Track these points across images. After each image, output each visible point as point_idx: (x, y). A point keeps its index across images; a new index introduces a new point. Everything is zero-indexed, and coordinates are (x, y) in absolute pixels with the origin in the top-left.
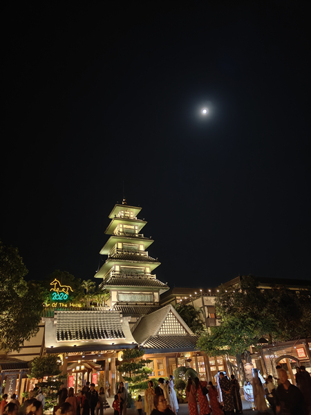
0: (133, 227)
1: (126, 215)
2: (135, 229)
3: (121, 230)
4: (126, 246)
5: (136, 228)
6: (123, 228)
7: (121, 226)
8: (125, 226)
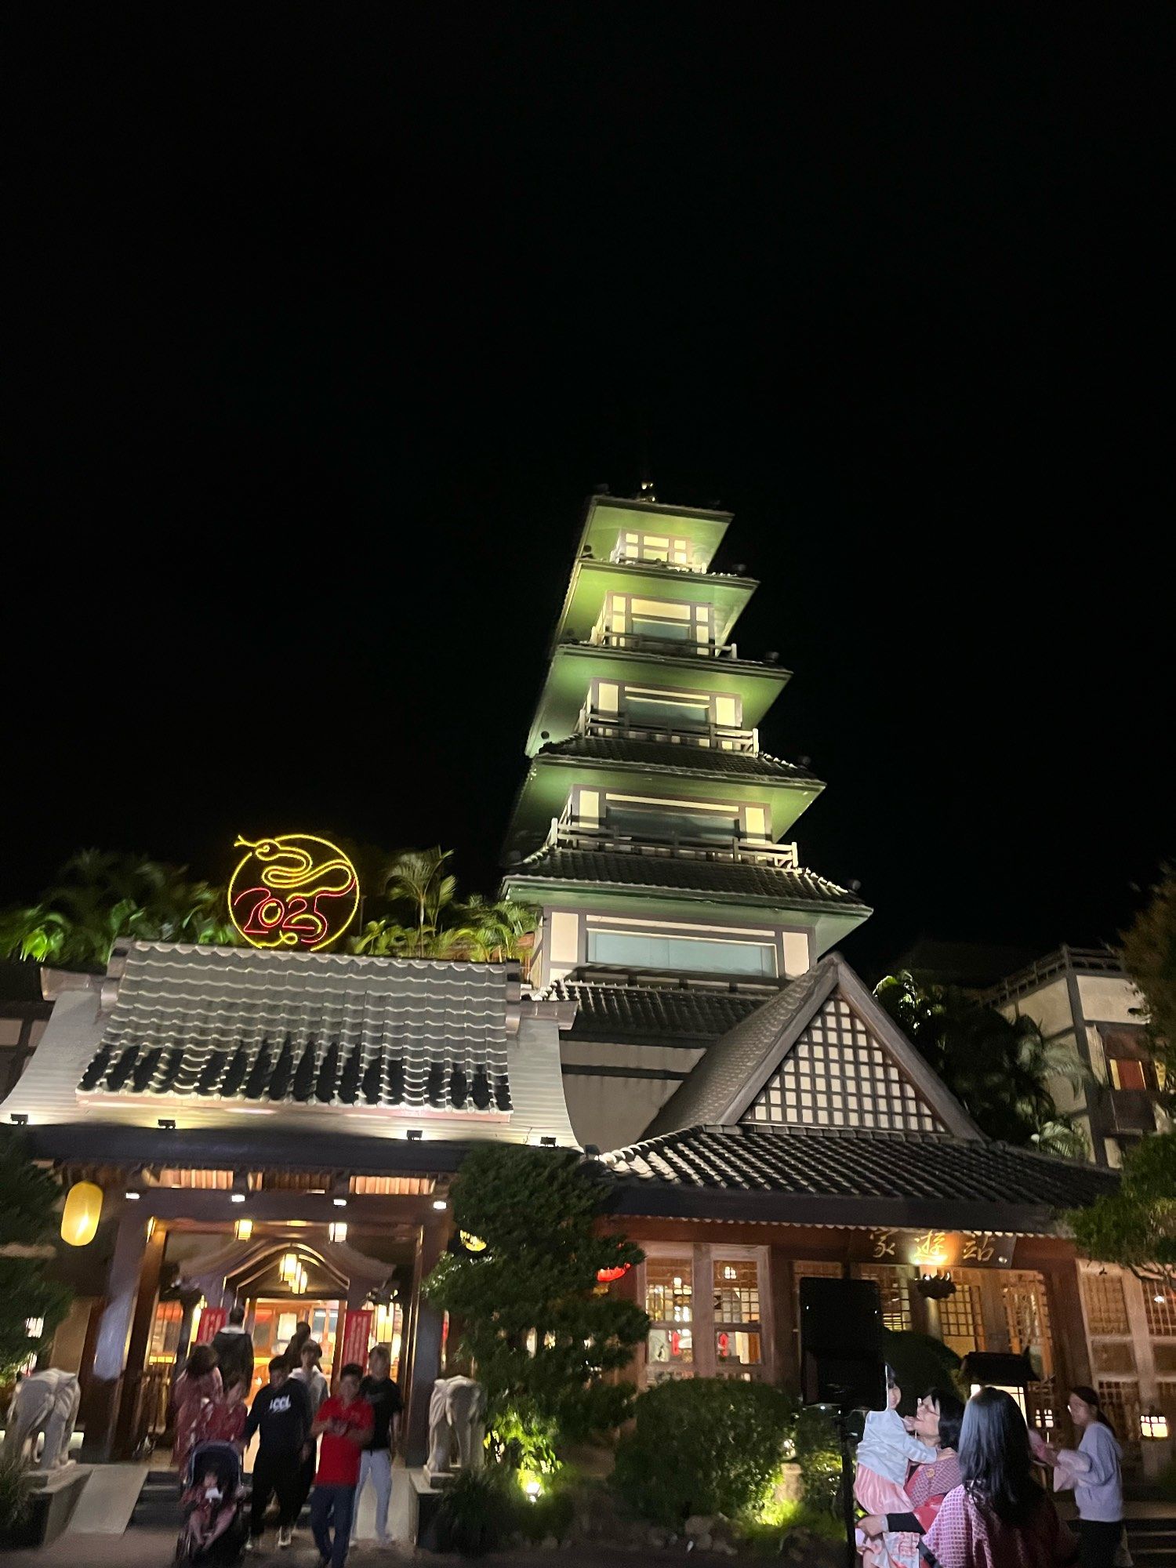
0: (682, 612)
1: (650, 555)
2: (694, 622)
3: (619, 625)
4: (641, 698)
5: (702, 614)
6: (629, 615)
7: (619, 603)
8: (638, 606)
